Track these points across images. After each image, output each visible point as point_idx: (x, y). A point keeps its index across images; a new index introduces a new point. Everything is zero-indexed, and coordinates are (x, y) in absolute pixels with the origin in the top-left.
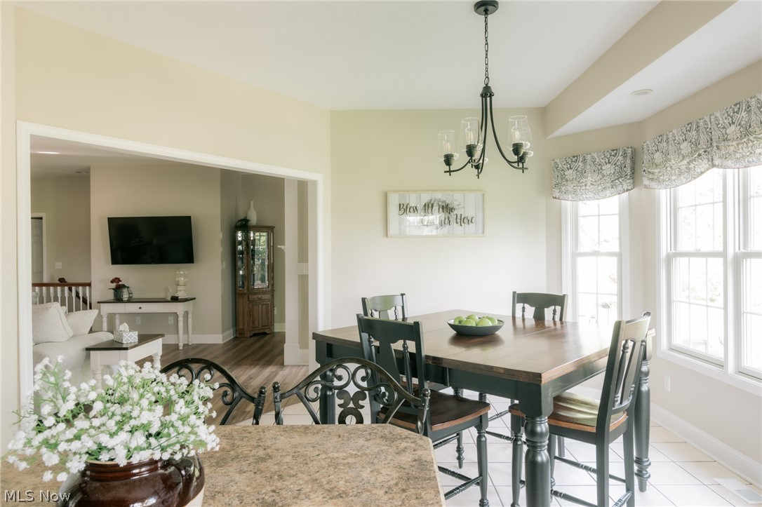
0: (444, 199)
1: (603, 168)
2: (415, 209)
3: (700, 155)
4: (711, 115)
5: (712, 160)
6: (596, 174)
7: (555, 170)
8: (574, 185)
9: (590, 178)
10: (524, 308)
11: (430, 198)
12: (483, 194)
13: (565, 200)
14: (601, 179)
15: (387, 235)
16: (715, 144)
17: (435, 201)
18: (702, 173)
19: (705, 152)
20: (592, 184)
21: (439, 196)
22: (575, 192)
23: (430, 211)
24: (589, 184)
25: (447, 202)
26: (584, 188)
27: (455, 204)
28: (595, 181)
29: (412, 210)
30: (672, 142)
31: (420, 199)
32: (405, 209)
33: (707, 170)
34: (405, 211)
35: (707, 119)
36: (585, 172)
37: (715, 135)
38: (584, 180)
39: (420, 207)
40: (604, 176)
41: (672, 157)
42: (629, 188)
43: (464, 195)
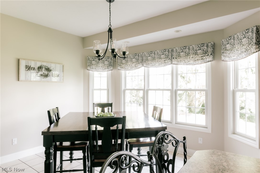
0: (47, 66)
1: (105, 62)
2: (34, 69)
3: (139, 63)
4: (143, 53)
5: (143, 65)
6: (102, 64)
7: (88, 60)
8: (95, 66)
9: (100, 65)
10: (97, 109)
11: (41, 65)
12: (63, 66)
13: (92, 71)
14: (104, 65)
15: (18, 80)
16: (144, 61)
17: (43, 66)
18: (139, 68)
19: (141, 62)
20: (101, 67)
21: (44, 64)
22: (95, 69)
23: (41, 70)
24: (100, 67)
25: (49, 67)
26: (98, 67)
27: (51, 68)
28: (102, 66)
29: (32, 69)
30: (129, 58)
31: (36, 64)
32: (28, 68)
33: (141, 67)
34: (29, 69)
35: (142, 54)
36: (99, 62)
37: (144, 58)
38: (99, 65)
39: (36, 68)
40: (105, 65)
41: (129, 62)
42: (112, 69)
43: (56, 65)
